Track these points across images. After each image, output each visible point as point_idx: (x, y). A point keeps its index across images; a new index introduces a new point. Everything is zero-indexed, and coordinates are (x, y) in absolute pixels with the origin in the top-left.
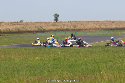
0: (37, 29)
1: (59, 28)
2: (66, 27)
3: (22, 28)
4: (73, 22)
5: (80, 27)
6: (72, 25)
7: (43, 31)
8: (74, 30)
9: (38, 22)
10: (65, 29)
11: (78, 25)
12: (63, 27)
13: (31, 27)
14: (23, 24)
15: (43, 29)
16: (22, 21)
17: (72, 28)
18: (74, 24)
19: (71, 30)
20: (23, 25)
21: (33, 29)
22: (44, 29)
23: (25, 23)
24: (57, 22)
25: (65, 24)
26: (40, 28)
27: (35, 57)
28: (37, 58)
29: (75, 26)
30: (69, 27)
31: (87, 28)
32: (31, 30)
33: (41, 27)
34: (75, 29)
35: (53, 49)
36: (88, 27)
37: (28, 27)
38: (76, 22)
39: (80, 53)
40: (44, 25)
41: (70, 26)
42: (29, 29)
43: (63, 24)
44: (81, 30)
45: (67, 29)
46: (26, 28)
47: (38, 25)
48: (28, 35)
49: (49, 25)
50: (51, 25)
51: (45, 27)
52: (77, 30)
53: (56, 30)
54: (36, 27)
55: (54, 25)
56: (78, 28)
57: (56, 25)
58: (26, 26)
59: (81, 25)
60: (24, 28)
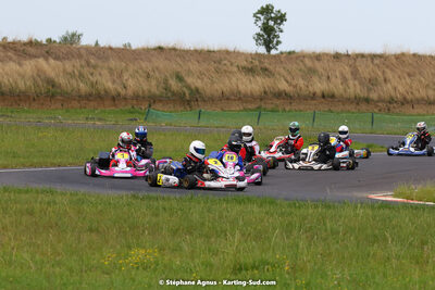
0: (152, 87)
1: (283, 86)
2: (319, 86)
3: (72, 75)
4: (363, 56)
5: (401, 89)
6: (355, 73)
7: (190, 100)
8: (367, 100)
9: (160, 48)
10: (314, 96)
11: (389, 74)
12: (301, 83)
13: (120, 76)
14: (80, 56)
15: (188, 87)
16: (73, 35)
17: (354, 89)
18: (365, 70)
19: (349, 100)
20: (78, 63)
21: (134, 84)
22: (197, 90)
23: (87, 48)
24: (273, 52)
25: (318, 65)
26: (174, 84)
27: (130, 248)
28: (137, 254)
29: (373, 82)
30: (337, 87)
32: (123, 92)
33: (179, 78)
34: (374, 96)
35: (238, 208)
37: (105, 72)
38: (376, 61)
39: (386, 239)
40: (194, 66)
41: (345, 80)
42: (107, 83)
43: (305, 65)
44: (404, 102)
45: (323, 96)
46: (93, 79)
47: (161, 66)
48: (100, 119)
49: (225, 68)
50: (235, 69)
51: (201, 75)
52: (380, 104)
53: (264, 96)
54: (148, 76)
55: (252, 66)
56: (387, 90)
57: (266, 69)
58: (95, 67)
59: (406, 75)
60: (81, 75)
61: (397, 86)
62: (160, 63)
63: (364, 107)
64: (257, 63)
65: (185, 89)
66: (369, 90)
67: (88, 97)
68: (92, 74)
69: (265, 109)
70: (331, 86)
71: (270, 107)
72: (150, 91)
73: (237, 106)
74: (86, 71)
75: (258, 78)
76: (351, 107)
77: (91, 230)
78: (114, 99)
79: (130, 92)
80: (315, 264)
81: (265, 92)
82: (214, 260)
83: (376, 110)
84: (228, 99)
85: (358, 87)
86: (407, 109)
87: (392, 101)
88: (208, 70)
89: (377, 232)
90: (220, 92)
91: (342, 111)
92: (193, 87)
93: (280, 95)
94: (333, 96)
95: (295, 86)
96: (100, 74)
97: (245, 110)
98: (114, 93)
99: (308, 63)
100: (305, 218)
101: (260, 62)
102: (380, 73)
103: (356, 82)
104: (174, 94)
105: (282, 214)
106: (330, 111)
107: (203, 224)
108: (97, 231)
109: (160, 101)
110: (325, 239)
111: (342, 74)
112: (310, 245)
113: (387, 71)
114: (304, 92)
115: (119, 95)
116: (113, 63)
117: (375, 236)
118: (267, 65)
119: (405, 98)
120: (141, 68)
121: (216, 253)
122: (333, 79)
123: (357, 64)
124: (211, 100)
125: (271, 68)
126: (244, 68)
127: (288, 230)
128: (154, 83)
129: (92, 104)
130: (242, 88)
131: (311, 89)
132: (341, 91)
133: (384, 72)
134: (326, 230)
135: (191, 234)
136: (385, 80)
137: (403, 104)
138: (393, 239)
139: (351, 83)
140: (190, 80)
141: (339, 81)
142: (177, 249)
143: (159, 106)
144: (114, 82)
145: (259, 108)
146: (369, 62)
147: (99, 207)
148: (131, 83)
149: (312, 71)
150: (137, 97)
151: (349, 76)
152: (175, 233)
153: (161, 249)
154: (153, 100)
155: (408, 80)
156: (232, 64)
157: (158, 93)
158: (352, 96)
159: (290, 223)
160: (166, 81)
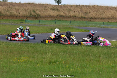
0: (27, 14)
1: (62, 14)
2: (72, 14)
3: (5, 10)
5: (94, 15)
6: (81, 11)
7: (37, 17)
8: (85, 18)
9: (29, 3)
10: (70, 17)
11: (91, 11)
12: (67, 13)
13: (18, 10)
14: (7, 5)
15: (37, 14)
17: (81, 15)
18: (84, 10)
19: (80, 18)
20: (7, 7)
21: (22, 13)
22: (39, 15)
23: (9, 3)
24: (60, 4)
25: (72, 8)
26: (33, 13)
27: (21, 57)
28: (23, 59)
29: (86, 13)
31: (104, 16)
32: (19, 15)
33: (34, 11)
34: (86, 17)
35: (50, 46)
36: (106, 15)
37: (14, 9)
38: (87, 7)
40: (38, 8)
41: (79, 12)
42: (15, 13)
43: (68, 8)
44: (95, 18)
45: (73, 17)
46: (11, 11)
47: (29, 8)
48: (13, 22)
49: (47, 9)
50: (49, 9)
51: (40, 11)
52: (88, 19)
53: (57, 17)
54: (26, 11)
55: (54, 8)
56: (90, 15)
57: (58, 9)
58: (11, 8)
59: (95, 11)
60: (8, 10)
61: (93, 14)
62: (29, 7)
63: (84, 20)
64: (55, 7)
65: (36, 14)
66: (85, 15)
67: (10, 16)
68: (11, 10)
69: (57, 20)
70: (75, 14)
71: (58, 19)
72: (26, 15)
73: (50, 19)
74: (9, 9)
75: (55, 12)
76: (80, 20)
77: (10, 52)
78: (16, 17)
79: (21, 15)
80: (71, 62)
81: (57, 15)
82: (44, 60)
83: (87, 21)
84: (47, 17)
85: (82, 14)
86: (96, 20)
87: (91, 18)
88: (42, 9)
89: (87, 53)
90: (45, 15)
91: (78, 21)
92: (38, 14)
93: (61, 16)
94: (75, 17)
95: (65, 14)
96: (13, 10)
97: (52, 20)
98: (16, 15)
99: (69, 8)
100: (68, 49)
101: (56, 7)
102: (88, 11)
103: (82, 13)
104: (33, 16)
105: (62, 48)
106: (75, 20)
107: (41, 51)
108: (12, 52)
109: (29, 17)
110: (73, 55)
111: (78, 11)
112: (69, 57)
113: (90, 10)
114: (68, 15)
115: (18, 16)
116: (16, 7)
117: (87, 54)
118: (58, 8)
119: (95, 17)
120: (24, 9)
121: (44, 59)
122: (76, 12)
123: (82, 8)
124: (43, 17)
125: (59, 9)
126: (52, 9)
127: (64, 52)
128: (27, 13)
129: (11, 18)
130: (51, 14)
131: (70, 15)
132: (78, 15)
133: (89, 10)
134: (74, 53)
135: (37, 53)
136: (90, 13)
137: (94, 19)
138: (92, 55)
139: (80, 13)
140: (37, 12)
141: (77, 13)
142: (34, 57)
143: (29, 19)
144: (17, 12)
145: (56, 20)
146: (85, 7)
147: (13, 46)
148: (21, 12)
149: (70, 10)
150: (23, 16)
151: (80, 11)
152: (33, 53)
153: (29, 57)
154: (27, 17)
155: (96, 12)
156: (48, 8)
157: (28, 15)
158: (81, 17)
159: (64, 51)
160: (31, 12)
